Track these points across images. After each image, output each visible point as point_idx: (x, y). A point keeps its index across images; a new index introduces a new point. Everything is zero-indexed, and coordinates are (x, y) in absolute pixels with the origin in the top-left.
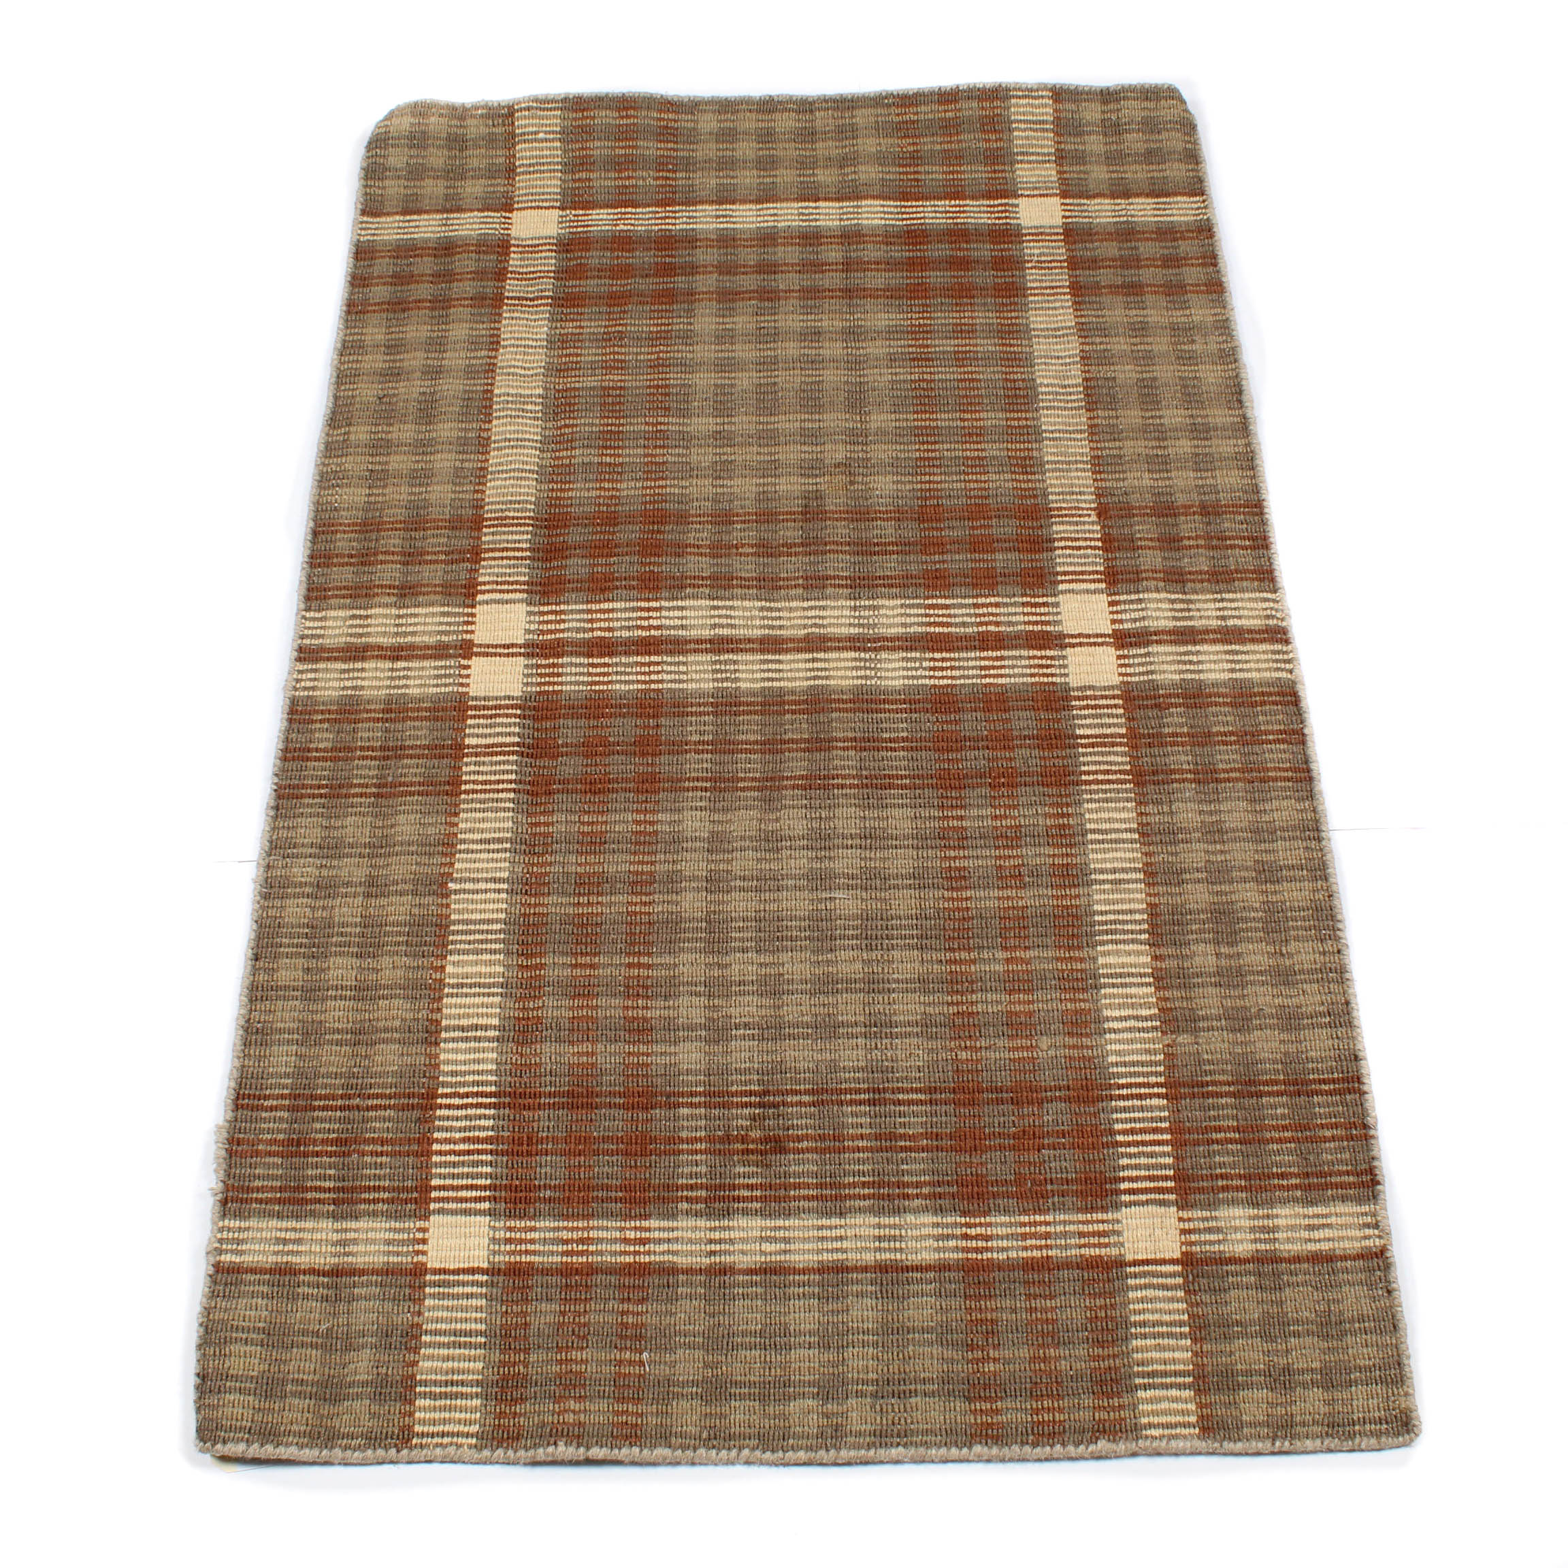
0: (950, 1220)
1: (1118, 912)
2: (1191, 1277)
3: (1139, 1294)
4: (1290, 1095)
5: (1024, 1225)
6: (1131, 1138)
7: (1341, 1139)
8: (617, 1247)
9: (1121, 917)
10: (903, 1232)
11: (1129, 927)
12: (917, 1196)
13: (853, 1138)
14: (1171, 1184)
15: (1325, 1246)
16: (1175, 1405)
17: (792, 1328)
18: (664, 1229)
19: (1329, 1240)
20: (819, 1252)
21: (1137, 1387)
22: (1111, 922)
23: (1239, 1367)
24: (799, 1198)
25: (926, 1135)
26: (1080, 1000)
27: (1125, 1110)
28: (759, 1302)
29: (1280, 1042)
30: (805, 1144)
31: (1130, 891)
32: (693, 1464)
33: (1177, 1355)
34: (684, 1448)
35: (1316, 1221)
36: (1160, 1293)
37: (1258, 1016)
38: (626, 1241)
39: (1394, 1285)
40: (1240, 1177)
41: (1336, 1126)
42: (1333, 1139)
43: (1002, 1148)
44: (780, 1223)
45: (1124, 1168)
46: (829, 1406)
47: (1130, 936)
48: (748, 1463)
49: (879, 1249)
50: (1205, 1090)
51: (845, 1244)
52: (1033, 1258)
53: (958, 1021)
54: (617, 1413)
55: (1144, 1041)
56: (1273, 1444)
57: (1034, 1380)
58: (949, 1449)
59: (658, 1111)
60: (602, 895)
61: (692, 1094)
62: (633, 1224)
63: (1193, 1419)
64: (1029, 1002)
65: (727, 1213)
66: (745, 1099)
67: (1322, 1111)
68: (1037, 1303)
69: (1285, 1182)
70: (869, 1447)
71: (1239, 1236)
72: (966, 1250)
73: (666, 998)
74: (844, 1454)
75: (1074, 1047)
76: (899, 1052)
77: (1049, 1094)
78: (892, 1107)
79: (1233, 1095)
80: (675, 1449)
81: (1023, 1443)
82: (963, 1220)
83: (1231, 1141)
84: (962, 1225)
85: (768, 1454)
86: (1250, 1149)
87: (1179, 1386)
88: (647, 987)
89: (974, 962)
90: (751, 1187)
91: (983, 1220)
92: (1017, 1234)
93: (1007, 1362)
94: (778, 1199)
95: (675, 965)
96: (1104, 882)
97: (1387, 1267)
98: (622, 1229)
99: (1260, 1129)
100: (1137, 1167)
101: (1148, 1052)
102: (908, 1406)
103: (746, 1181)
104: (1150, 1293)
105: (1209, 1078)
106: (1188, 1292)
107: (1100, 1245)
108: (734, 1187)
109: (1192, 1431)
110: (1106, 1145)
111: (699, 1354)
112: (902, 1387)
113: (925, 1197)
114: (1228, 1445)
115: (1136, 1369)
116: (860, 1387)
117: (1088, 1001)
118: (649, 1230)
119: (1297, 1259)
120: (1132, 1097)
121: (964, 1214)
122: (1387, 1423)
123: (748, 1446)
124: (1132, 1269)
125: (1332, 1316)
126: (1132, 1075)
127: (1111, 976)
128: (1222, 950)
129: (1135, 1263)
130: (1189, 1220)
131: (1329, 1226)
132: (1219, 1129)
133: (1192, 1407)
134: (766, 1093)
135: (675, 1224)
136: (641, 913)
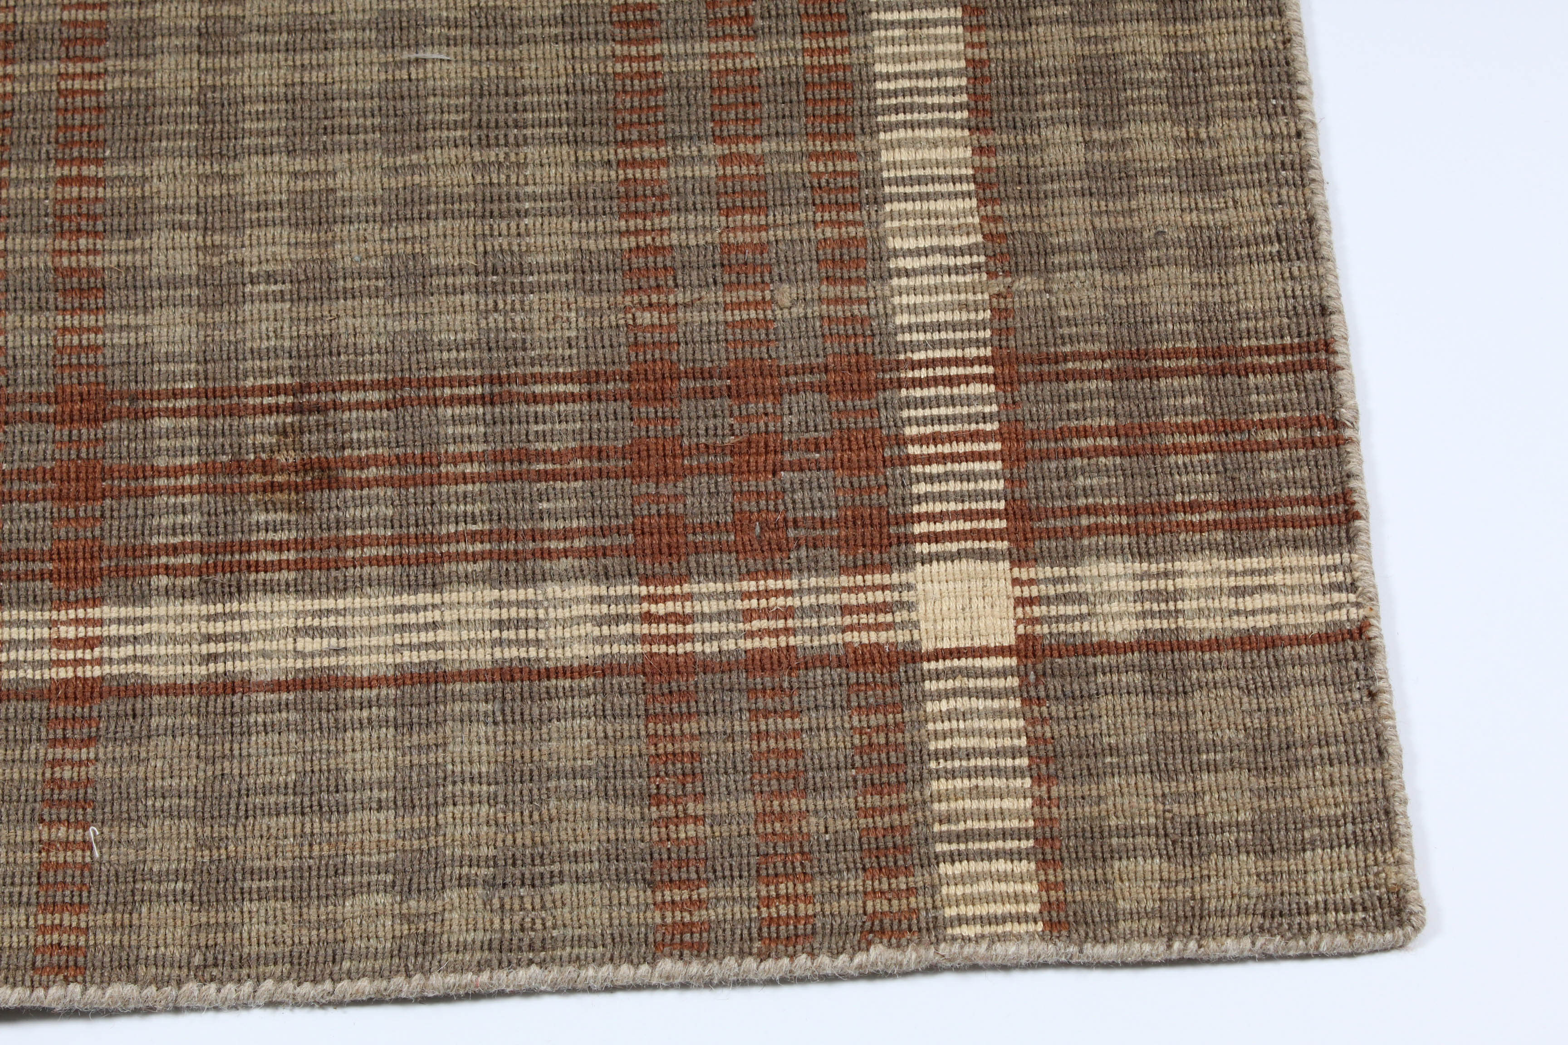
0: (621, 590)
1: (917, 75)
2: (1032, 677)
3: (944, 705)
4: (1209, 373)
5: (748, 595)
6: (932, 450)
7: (1294, 445)
8: (45, 654)
9: (921, 84)
10: (541, 613)
11: (936, 100)
12: (566, 553)
13: (455, 460)
14: (1000, 524)
15: (1263, 622)
16: (1003, 887)
17: (349, 777)
18: (127, 621)
19: (1270, 611)
20: (397, 648)
21: (939, 858)
22: (904, 92)
23: (1113, 822)
24: (360, 563)
25: (581, 453)
26: (848, 223)
27: (922, 403)
28: (293, 737)
29: (1193, 286)
30: (372, 472)
31: (937, 39)
32: (177, 1010)
33: (1008, 804)
34: (160, 982)
35: (1248, 581)
36: (980, 704)
37: (1155, 245)
38: (60, 643)
39: (1380, 684)
40: (1119, 509)
41: (1287, 424)
42: (1281, 445)
43: (711, 470)
44: (328, 603)
45: (920, 499)
46: (413, 903)
47: (937, 115)
48: (272, 1004)
49: (500, 642)
50: (1061, 367)
51: (442, 635)
52: (763, 650)
53: (638, 262)
54: (43, 929)
55: (958, 289)
56: (1169, 947)
57: (763, 848)
58: (617, 967)
59: (115, 424)
60: (13, 62)
61: (175, 395)
62: (72, 614)
63: (1033, 908)
64: (760, 228)
65: (238, 591)
66: (267, 400)
67: (1262, 399)
68: (771, 724)
69: (1196, 518)
70: (480, 968)
71: (1115, 607)
72: (647, 639)
73: (129, 234)
74: (437, 981)
75: (837, 301)
76: (535, 316)
77: (793, 379)
78: (523, 408)
79: (1110, 375)
80: (146, 984)
81: (742, 954)
82: (644, 590)
83: (1105, 452)
84: (642, 599)
85: (307, 988)
86: (1135, 464)
87: (1010, 855)
88: (95, 217)
89: (665, 162)
90: (280, 546)
91: (677, 589)
92: (737, 612)
93: (717, 820)
94: (324, 565)
95: (145, 178)
96: (893, 24)
97: (1370, 653)
98: (52, 624)
99: (1155, 431)
100: (942, 497)
101: (964, 306)
102: (548, 898)
103: (271, 536)
104: (962, 703)
105: (1067, 349)
106: (1027, 701)
107: (877, 627)
108: (249, 547)
109: (1031, 927)
110: (892, 462)
111: (187, 826)
112: (538, 869)
113: (580, 554)
114: (1092, 950)
115: (937, 828)
116: (466, 870)
117: (862, 223)
118: (100, 622)
119: (1215, 644)
120: (935, 381)
121: (645, 580)
122: (1365, 909)
123: (272, 976)
124: (933, 665)
125: (1274, 736)
126: (933, 345)
127: (903, 181)
128: (1096, 135)
129: (938, 655)
130: (1031, 582)
131: (1272, 588)
132: (1084, 433)
133: (1032, 888)
134: (303, 389)
135: (146, 611)
136: (83, 92)
